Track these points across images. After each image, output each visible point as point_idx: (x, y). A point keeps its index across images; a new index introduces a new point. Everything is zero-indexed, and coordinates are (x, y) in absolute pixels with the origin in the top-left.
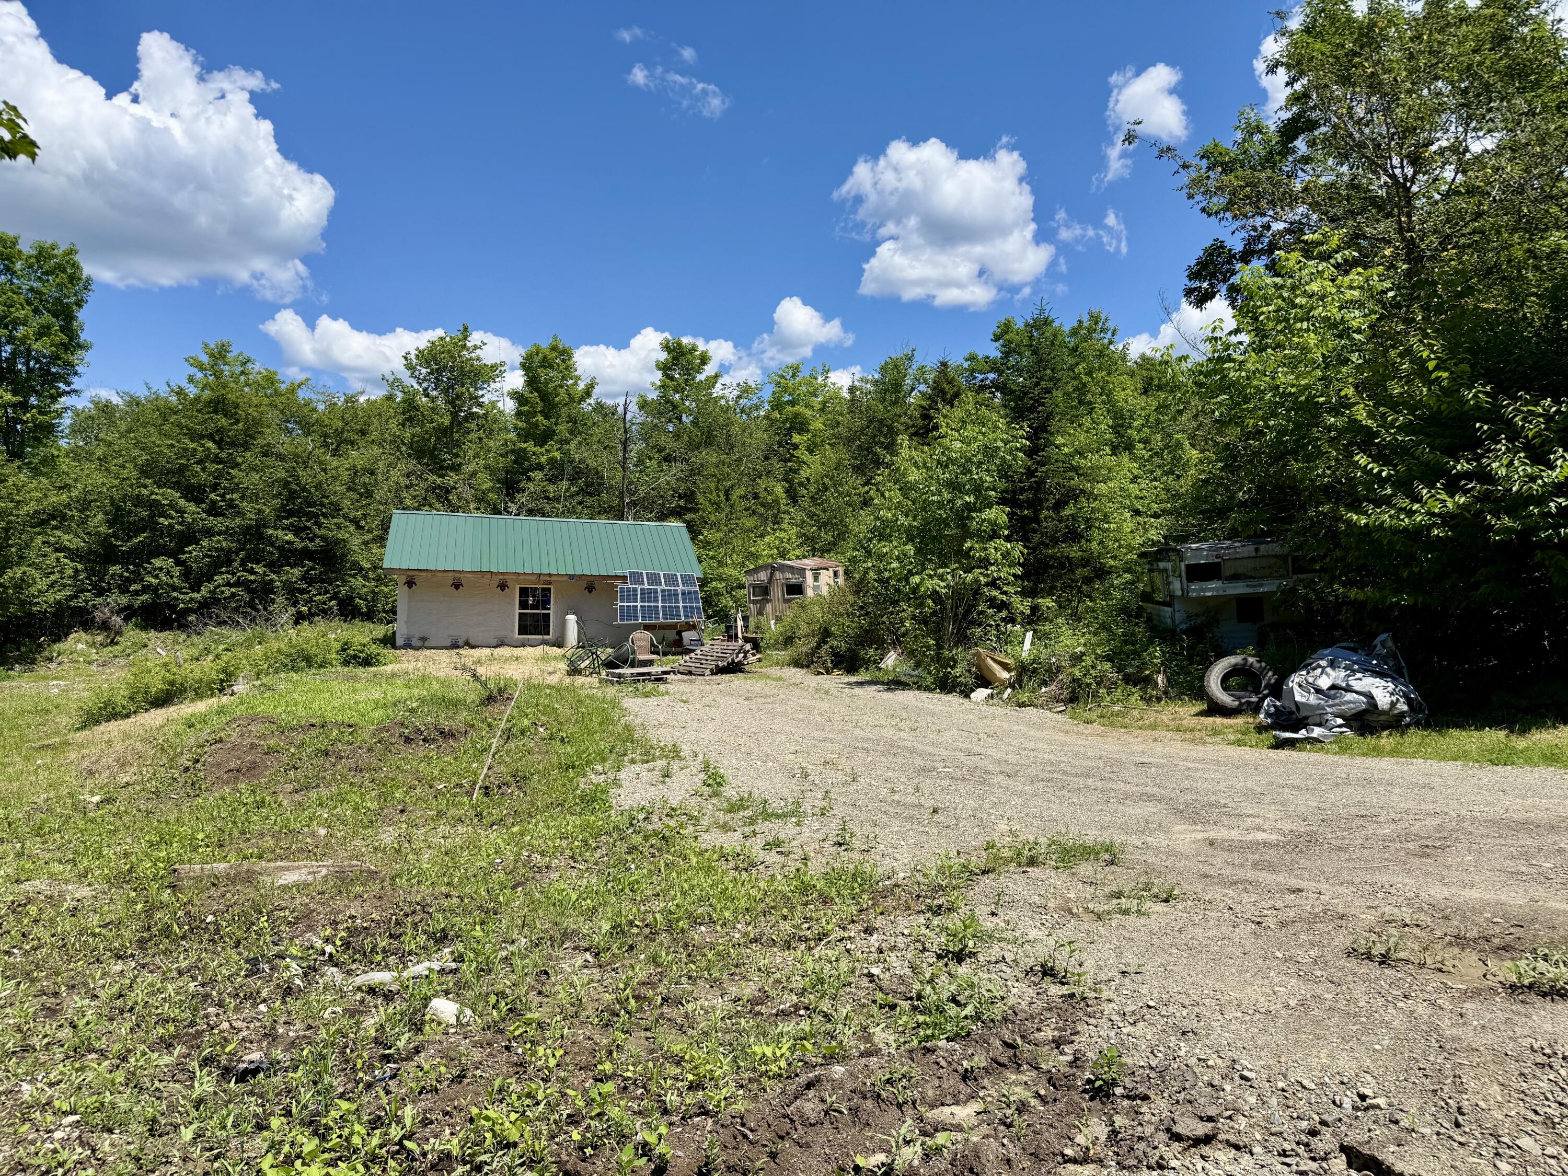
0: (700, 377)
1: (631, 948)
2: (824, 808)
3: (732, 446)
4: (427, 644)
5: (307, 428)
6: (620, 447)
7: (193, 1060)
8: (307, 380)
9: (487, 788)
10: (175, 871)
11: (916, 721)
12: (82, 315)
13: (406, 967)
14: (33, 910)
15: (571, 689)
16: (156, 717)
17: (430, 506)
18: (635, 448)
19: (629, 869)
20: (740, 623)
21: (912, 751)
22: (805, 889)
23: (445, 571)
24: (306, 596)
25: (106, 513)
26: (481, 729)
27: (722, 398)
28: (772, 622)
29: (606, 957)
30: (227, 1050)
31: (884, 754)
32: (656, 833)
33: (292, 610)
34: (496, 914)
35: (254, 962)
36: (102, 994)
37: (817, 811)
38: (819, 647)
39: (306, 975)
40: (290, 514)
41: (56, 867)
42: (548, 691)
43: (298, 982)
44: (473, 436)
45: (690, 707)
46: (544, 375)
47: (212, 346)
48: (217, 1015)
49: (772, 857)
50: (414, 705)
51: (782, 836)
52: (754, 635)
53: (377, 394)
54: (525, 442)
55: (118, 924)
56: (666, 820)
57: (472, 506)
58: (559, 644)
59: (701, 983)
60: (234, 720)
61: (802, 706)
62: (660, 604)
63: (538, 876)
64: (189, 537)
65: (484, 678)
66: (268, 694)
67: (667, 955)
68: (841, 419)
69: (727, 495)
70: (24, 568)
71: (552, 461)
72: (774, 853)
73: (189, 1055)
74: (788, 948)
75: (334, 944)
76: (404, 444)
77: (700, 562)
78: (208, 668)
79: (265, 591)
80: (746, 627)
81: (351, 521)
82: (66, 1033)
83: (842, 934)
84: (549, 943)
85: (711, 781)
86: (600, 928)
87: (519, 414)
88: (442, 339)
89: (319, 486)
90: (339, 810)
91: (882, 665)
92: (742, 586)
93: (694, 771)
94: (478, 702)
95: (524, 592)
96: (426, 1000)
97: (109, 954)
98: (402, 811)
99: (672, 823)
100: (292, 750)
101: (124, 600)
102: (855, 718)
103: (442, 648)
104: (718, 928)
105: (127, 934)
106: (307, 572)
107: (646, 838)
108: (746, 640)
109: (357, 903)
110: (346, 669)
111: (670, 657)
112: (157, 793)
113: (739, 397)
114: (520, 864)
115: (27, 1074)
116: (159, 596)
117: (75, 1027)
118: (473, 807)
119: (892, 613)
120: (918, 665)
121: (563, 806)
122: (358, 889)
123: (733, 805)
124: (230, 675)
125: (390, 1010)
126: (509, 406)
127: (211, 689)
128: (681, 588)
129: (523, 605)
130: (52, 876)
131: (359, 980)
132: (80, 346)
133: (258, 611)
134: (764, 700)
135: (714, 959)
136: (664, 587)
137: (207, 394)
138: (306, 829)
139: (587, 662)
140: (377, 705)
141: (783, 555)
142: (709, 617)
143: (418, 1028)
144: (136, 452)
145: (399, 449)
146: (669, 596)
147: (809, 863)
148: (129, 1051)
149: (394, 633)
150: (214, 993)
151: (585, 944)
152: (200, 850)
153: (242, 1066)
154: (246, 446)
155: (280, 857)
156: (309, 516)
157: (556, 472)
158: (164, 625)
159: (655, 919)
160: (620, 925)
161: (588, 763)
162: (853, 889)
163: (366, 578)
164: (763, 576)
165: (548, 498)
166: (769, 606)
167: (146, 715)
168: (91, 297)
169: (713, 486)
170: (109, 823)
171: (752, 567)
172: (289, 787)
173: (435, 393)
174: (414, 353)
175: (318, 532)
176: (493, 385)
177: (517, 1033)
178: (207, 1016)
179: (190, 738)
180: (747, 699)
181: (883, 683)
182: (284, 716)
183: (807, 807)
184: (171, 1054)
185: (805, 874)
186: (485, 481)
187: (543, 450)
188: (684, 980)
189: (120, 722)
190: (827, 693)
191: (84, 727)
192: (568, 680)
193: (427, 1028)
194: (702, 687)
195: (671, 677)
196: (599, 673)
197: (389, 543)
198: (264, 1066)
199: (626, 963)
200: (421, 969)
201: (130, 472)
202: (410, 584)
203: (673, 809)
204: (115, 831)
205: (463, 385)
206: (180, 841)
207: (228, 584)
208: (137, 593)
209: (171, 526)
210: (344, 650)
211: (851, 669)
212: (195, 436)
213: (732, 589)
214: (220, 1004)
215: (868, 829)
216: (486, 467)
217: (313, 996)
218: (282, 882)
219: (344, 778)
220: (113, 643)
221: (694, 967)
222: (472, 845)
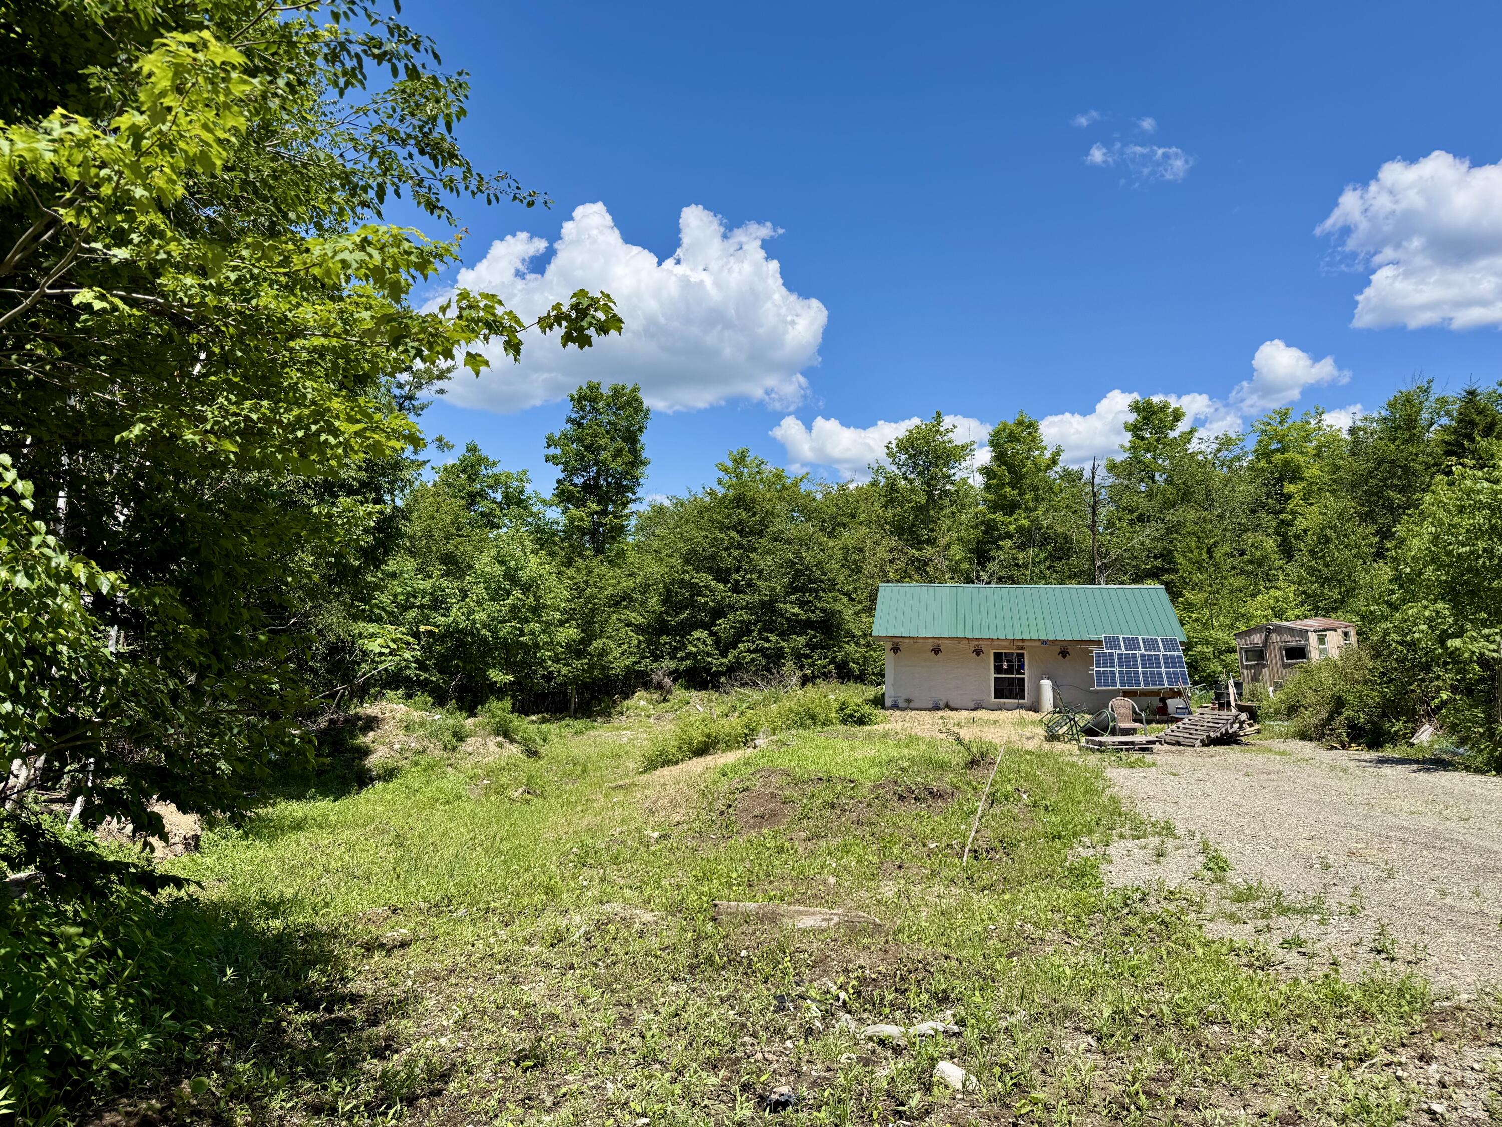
0: (1172, 435)
1: (1137, 1038)
2: (1354, 907)
3: (1212, 501)
4: (912, 705)
5: (808, 515)
6: (1089, 511)
7: (734, 1084)
8: (807, 474)
9: (975, 851)
10: (716, 905)
11: (1467, 809)
12: (643, 438)
13: (911, 1024)
14: (612, 928)
15: (1050, 755)
16: (697, 765)
17: (910, 577)
18: (1104, 512)
19: (1126, 952)
20: (1232, 691)
21: (1466, 845)
22: (1338, 999)
23: (925, 638)
24: (809, 661)
25: (660, 595)
26: (966, 792)
27: (1200, 453)
28: (1271, 689)
29: (1109, 1044)
30: (761, 1080)
31: (1426, 847)
32: (1154, 917)
33: (799, 673)
34: (994, 982)
35: (780, 999)
36: (662, 1010)
37: (1345, 909)
38: (1331, 718)
39: (824, 1018)
40: (796, 590)
41: (628, 893)
42: (1028, 757)
43: (817, 1024)
44: (947, 511)
45: (1181, 781)
46: (1010, 449)
47: (735, 453)
48: (752, 1045)
49: (1293, 958)
50: (905, 765)
51: (1303, 935)
52: (1249, 704)
53: (863, 481)
54: (994, 513)
55: (674, 949)
56: (1164, 903)
57: (947, 575)
58: (1035, 708)
59: (1219, 1089)
60: (758, 771)
61: (1315, 785)
62: (1140, 670)
63: (1033, 948)
64: (719, 612)
65: (966, 742)
66: (783, 749)
67: (1178, 1051)
68: (1342, 462)
69: (1209, 552)
70: (604, 640)
71: (1020, 530)
72: (1294, 953)
73: (731, 1079)
74: (1322, 1065)
75: (846, 991)
76: (887, 523)
77: (1182, 625)
78: (735, 724)
79: (775, 658)
80: (1240, 694)
81: (844, 594)
82: (636, 1042)
83: (1389, 1057)
84: (1048, 1019)
85: (1211, 865)
86: (1101, 1011)
87: (988, 487)
88: (917, 427)
89: (818, 565)
90: (844, 861)
91: (1414, 741)
92: (1232, 650)
93: (1192, 852)
94: (962, 765)
95: (998, 657)
96: (933, 1061)
97: (667, 975)
98: (900, 867)
99: (1171, 907)
100: (805, 801)
101: (673, 665)
102: (1384, 802)
103: (925, 709)
104: (1235, 1031)
105: (681, 959)
106: (810, 639)
107: (1144, 921)
108: (1241, 709)
109: (865, 953)
110: (845, 728)
111: (1154, 725)
112: (700, 833)
113: (1219, 450)
114: (1013, 933)
115: (610, 1073)
116: (697, 661)
117: (644, 1038)
118: (965, 869)
119: (1423, 680)
120: (1463, 742)
121: (1052, 877)
122: (866, 941)
123: (1240, 894)
124: (752, 730)
125: (900, 1066)
126: (978, 481)
127: (738, 742)
128: (1162, 652)
129: (998, 669)
130: (625, 900)
131: (871, 1030)
132: (642, 463)
133: (772, 674)
134: (1267, 777)
135: (1232, 1064)
136: (1143, 651)
137: (731, 493)
138: (818, 876)
139: (1065, 728)
140: (873, 763)
141: (1279, 615)
142: (1195, 683)
143: (927, 1088)
144: (681, 545)
145: (883, 529)
146: (1148, 661)
147: (1340, 970)
148: (684, 1067)
149: (883, 695)
150: (749, 1024)
151: (1087, 1027)
152: (735, 888)
153: (774, 1097)
154: (761, 534)
155: (797, 901)
156: (811, 591)
157: (1026, 539)
158: (702, 685)
159: (1161, 1010)
160: (1122, 1012)
161: (1075, 835)
162: (1400, 1006)
163: (857, 644)
164: (1257, 639)
165: (1017, 565)
166: (1266, 671)
167: (690, 763)
168: (649, 424)
169: (1193, 545)
170: (666, 857)
171: (1244, 628)
172: (803, 835)
173: (913, 476)
174: (894, 442)
175: (818, 605)
176: (964, 464)
177: (1024, 1111)
178: (744, 1044)
179: (724, 786)
180: (1246, 775)
181: (1417, 762)
182: (797, 769)
183: (1331, 903)
184: (717, 1076)
185: (1337, 982)
186: (958, 553)
187: (1012, 519)
188: (1198, 1082)
189: (671, 768)
190: (1345, 771)
191: (646, 771)
192: (1047, 746)
193: (935, 1090)
194: (1193, 760)
195: (1157, 747)
196: (1078, 740)
197: (877, 613)
198: (792, 1100)
199: (1131, 1053)
200: (926, 1027)
201: (677, 561)
202: (896, 649)
203: (1171, 892)
204: (670, 864)
205: (937, 466)
206: (719, 878)
207: (749, 651)
208: (682, 659)
209: (706, 603)
210: (842, 709)
211: (1374, 744)
212: (724, 529)
213: (1220, 653)
214: (754, 1035)
215: (1414, 937)
216: (959, 539)
217: (830, 1040)
218: (801, 925)
219: (848, 829)
220: (666, 700)
221: (1209, 1070)
222: (965, 907)
